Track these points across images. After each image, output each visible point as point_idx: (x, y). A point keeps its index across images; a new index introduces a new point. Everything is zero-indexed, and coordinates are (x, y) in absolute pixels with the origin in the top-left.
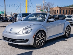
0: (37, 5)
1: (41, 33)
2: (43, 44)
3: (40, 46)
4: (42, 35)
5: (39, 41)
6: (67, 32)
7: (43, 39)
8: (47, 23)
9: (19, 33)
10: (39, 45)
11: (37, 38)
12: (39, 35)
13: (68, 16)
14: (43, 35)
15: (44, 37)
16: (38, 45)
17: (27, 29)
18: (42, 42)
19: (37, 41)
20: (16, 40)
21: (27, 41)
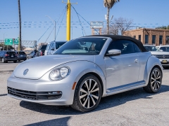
0: (92, 24)
1: (90, 80)
2: (94, 103)
3: (88, 107)
4: (93, 83)
5: (86, 97)
6: (153, 80)
7: (96, 93)
8: (106, 58)
9: (43, 78)
10: (86, 105)
11: (82, 90)
12: (86, 82)
13: (161, 48)
14: (96, 83)
15: (98, 89)
16: (84, 105)
17: (59, 69)
18: (94, 98)
19: (81, 97)
20: (35, 93)
21: (59, 95)
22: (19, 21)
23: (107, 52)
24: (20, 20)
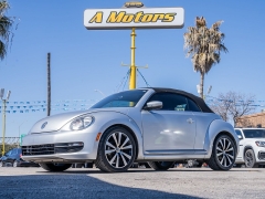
1: (120, 134)
2: (126, 164)
4: (124, 138)
5: (113, 154)
6: (219, 152)
7: (127, 151)
8: (143, 112)
11: (108, 144)
12: (114, 135)
14: (128, 139)
15: (130, 147)
16: (111, 163)
19: (107, 152)
21: (80, 147)
22: (47, 100)
23: (145, 105)
24: (49, 96)
